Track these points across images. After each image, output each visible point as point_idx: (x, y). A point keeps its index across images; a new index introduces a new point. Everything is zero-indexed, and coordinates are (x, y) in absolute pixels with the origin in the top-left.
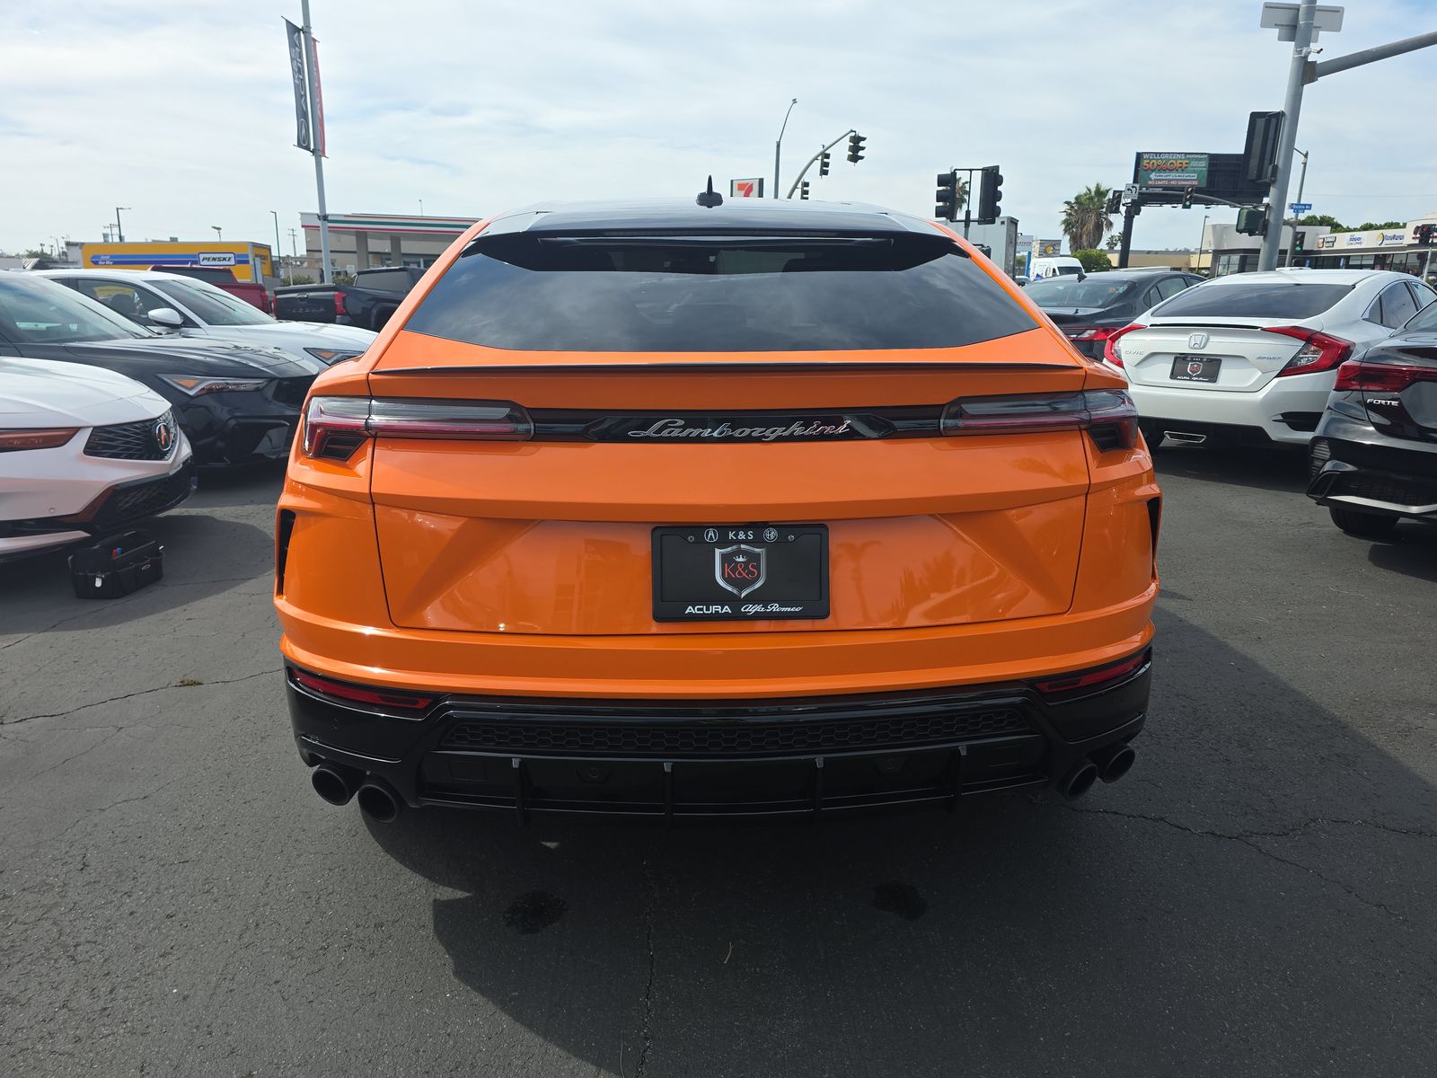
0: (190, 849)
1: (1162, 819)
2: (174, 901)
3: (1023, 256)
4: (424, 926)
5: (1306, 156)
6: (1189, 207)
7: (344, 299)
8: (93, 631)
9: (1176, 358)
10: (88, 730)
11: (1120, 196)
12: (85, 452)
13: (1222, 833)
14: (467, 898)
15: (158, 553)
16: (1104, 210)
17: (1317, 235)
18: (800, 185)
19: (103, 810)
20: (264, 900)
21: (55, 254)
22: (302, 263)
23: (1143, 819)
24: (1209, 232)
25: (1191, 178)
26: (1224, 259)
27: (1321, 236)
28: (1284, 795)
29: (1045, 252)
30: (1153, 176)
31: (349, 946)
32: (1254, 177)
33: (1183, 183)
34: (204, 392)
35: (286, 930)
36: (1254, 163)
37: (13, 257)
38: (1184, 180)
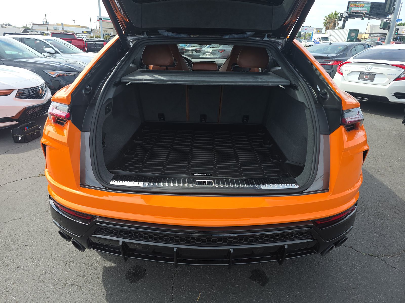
0: (30, 240)
1: (351, 247)
2: (21, 261)
3: (310, 33)
4: (99, 277)
6: (363, 19)
8: (17, 155)
9: (361, 73)
10: (8, 191)
11: (342, 15)
12: (15, 97)
13: (372, 255)
14: (114, 267)
15: (39, 129)
16: (337, 19)
17: (402, 29)
19: (6, 223)
20: (49, 263)
21: (30, 27)
22: (98, 31)
23: (345, 247)
24: (369, 27)
25: (365, 10)
27: (403, 29)
28: (394, 239)
29: (317, 32)
30: (353, 9)
31: (73, 284)
32: (387, 11)
33: (362, 11)
34: (57, 76)
35: (54, 276)
36: (387, 6)
37: (18, 28)
38: (362, 10)
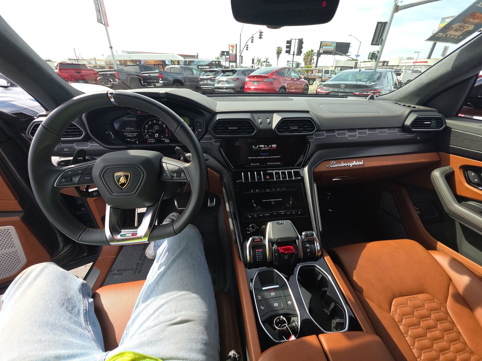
5: (361, 42)
7: (118, 74)
16: (312, 55)
18: (246, 46)
25: (332, 48)
26: (337, 68)
30: (324, 47)
36: (376, 38)
38: (330, 49)
